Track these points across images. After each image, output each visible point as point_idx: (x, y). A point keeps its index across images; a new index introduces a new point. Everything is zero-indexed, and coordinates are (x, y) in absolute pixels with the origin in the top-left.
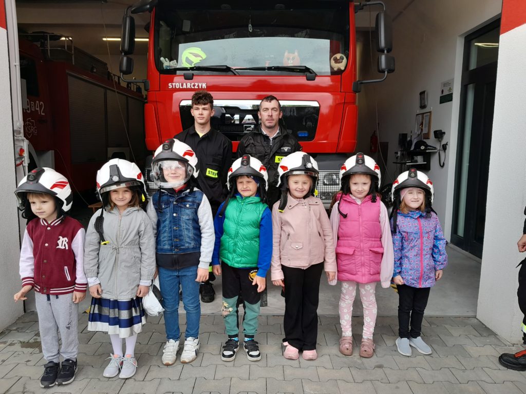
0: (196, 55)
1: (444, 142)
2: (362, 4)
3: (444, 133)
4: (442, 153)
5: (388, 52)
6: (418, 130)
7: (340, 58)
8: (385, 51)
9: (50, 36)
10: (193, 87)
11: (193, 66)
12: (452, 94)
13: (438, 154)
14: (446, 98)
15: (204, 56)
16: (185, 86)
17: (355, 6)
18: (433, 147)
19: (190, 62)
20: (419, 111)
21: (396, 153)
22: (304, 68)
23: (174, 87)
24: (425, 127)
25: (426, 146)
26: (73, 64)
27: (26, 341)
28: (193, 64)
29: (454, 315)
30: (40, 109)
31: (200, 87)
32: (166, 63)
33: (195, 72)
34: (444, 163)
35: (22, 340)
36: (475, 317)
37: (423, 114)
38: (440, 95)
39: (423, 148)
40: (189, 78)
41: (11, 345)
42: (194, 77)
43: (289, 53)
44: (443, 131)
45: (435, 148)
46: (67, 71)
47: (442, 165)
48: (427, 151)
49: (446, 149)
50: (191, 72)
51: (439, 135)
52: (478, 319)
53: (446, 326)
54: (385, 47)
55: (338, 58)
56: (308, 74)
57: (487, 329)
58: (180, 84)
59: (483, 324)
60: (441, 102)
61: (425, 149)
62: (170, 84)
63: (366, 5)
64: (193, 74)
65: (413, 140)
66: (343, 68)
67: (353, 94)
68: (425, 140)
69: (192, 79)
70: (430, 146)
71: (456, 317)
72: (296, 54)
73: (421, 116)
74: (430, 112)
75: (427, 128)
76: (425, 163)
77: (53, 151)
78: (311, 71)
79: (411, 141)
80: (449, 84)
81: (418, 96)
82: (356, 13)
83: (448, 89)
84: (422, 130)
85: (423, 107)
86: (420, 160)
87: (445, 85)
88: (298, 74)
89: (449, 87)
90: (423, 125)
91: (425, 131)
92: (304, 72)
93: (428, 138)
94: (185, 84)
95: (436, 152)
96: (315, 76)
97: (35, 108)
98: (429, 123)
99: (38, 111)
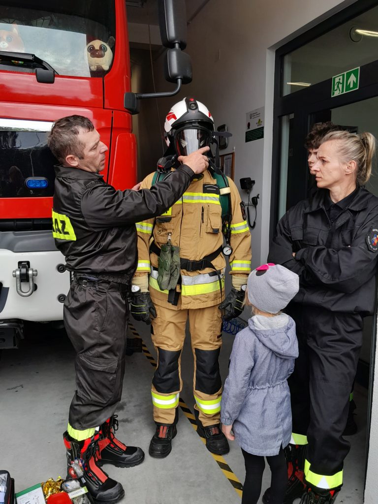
1: (253, 194)
3: (254, 182)
4: (252, 209)
5: (181, 47)
7: (101, 47)
8: (177, 45)
12: (263, 127)
14: (255, 134)
22: (31, 58)
34: (255, 223)
37: (223, 156)
38: (245, 130)
44: (252, 180)
47: (252, 225)
49: (257, 204)
51: (247, 184)
54: (176, 38)
55: (97, 47)
60: (247, 140)
66: (106, 67)
72: (15, 30)
74: (233, 154)
80: (257, 114)
83: (257, 121)
85: (222, 146)
87: (252, 116)
88: (21, 68)
89: (258, 119)
96: (54, 76)
98: (232, 168)
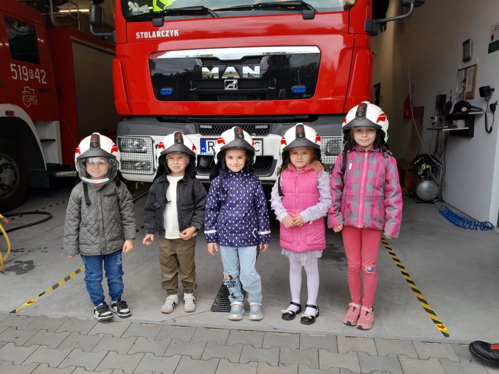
1: (492, 101)
3: (493, 90)
4: (490, 115)
6: (459, 90)
10: (164, 36)
13: (484, 116)
16: (154, 36)
18: (478, 108)
19: (162, 5)
21: (433, 118)
22: (300, 3)
23: (142, 37)
24: (469, 83)
25: (469, 107)
26: (79, 29)
28: (165, 8)
30: (41, 78)
33: (166, 17)
34: (491, 128)
37: (466, 69)
39: (464, 109)
40: (159, 25)
42: (165, 23)
44: (491, 88)
45: (481, 110)
46: (71, 37)
47: (489, 130)
48: (470, 113)
49: (495, 109)
56: (305, 11)
58: (149, 33)
60: (490, 52)
61: (467, 112)
62: (137, 34)
64: (164, 21)
65: (452, 101)
66: (352, 2)
67: (366, 37)
68: (468, 101)
69: (162, 26)
70: (474, 107)
73: (463, 71)
74: (475, 65)
75: (471, 86)
76: (468, 128)
78: (310, 8)
79: (450, 103)
81: (461, 47)
84: (464, 88)
85: (467, 59)
86: (460, 125)
87: (496, 28)
88: (293, 11)
90: (465, 83)
91: (468, 89)
93: (472, 98)
94: (154, 33)
95: (482, 115)
96: (315, 14)
97: (34, 76)
98: (474, 78)
99: (38, 79)
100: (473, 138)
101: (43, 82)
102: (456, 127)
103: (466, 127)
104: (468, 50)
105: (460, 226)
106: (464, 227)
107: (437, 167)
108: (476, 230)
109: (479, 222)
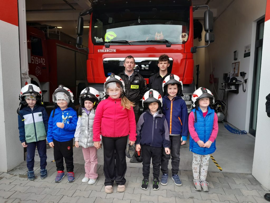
0: (112, 36)
1: (245, 78)
2: (197, 7)
3: (246, 73)
4: (244, 84)
5: (210, 31)
6: (232, 72)
7: (185, 35)
8: (209, 31)
9: (49, 27)
10: (109, 52)
11: (110, 41)
12: (250, 52)
13: (242, 84)
14: (247, 55)
15: (115, 36)
16: (105, 51)
17: (193, 8)
18: (240, 81)
19: (109, 39)
20: (234, 62)
21: (222, 84)
22: (165, 41)
23: (100, 52)
24: (236, 70)
25: (236, 80)
26: (60, 40)
27: (22, 174)
28: (110, 40)
29: (240, 172)
30: (43, 62)
31: (113, 51)
32: (98, 40)
33: (111, 44)
34: (245, 90)
35: (20, 173)
36: (251, 174)
37: (235, 63)
38: (244, 53)
39: (234, 81)
40: (108, 47)
41: (15, 175)
42: (110, 46)
43: (158, 33)
44: (245, 72)
45: (241, 82)
46: (57, 44)
48: (236, 83)
49: (246, 82)
50: (109, 44)
51: (243, 74)
52: (252, 175)
53: (234, 178)
54: (209, 29)
55: (183, 35)
56: (167, 44)
57: (256, 181)
58: (103, 50)
59: (255, 178)
60: (245, 57)
61: (235, 82)
62: (98, 50)
63: (199, 7)
64: (110, 45)
65: (230, 77)
66: (186, 40)
67: (191, 54)
68: (236, 77)
69: (109, 47)
71: (240, 174)
72: (161, 33)
73: (234, 64)
74: (239, 62)
75: (237, 71)
76: (236, 89)
77: (49, 82)
78: (169, 42)
79: (229, 77)
80: (248, 47)
81: (233, 53)
82: (193, 12)
83: (248, 50)
84: (235, 72)
85: (235, 59)
86: (233, 88)
87: (246, 47)
88: (162, 44)
91: (236, 72)
92: (166, 43)
93: (238, 76)
94: (105, 50)
95: (241, 84)
96: (171, 45)
97: (40, 62)
98: (239, 68)
99: (42, 63)
100: (239, 94)
101: (44, 64)
102: (231, 89)
103: (235, 89)
104: (236, 55)
105: (233, 133)
106: (234, 133)
107: (224, 106)
108: (239, 134)
109: (241, 131)
